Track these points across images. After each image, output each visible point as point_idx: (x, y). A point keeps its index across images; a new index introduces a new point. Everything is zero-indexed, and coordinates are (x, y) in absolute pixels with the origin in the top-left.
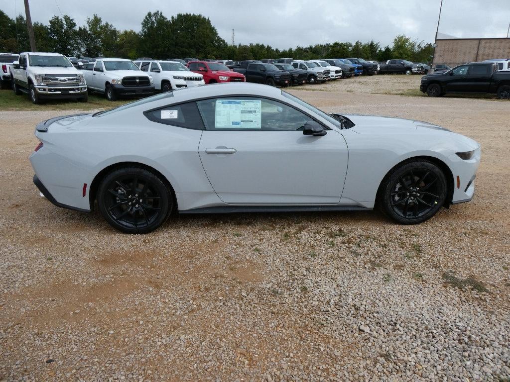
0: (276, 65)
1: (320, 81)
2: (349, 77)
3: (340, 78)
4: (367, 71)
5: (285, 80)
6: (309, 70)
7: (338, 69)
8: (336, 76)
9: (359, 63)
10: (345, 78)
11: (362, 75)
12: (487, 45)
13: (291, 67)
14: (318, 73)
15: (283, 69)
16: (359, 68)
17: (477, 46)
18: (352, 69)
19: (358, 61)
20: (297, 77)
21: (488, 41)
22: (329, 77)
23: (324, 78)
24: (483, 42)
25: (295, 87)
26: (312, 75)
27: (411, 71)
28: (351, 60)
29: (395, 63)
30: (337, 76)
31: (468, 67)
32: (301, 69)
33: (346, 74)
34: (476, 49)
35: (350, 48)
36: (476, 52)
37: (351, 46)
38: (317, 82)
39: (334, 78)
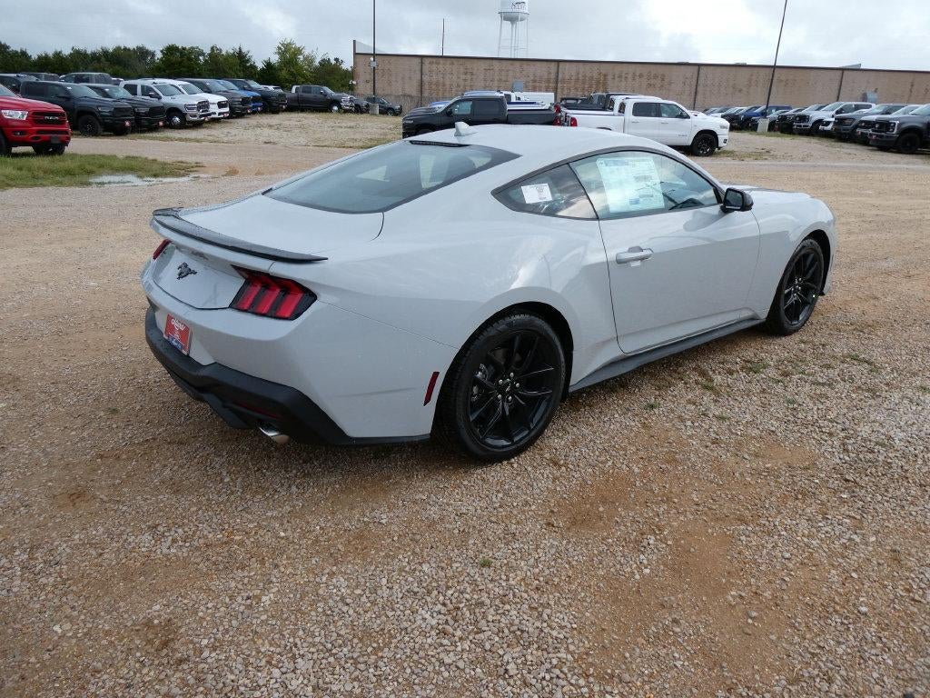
0: (91, 87)
1: (193, 122)
2: (240, 116)
3: (228, 118)
4: (269, 106)
5: (124, 120)
6: (166, 100)
7: (223, 99)
8: (220, 114)
9: (251, 89)
10: (236, 118)
11: (261, 112)
12: (434, 67)
13: (122, 92)
14: (189, 107)
15: (106, 95)
16: (255, 99)
17: (419, 67)
18: (245, 101)
19: (250, 87)
20: (146, 114)
21: (434, 60)
22: (210, 115)
23: (201, 116)
24: (427, 61)
25: (145, 135)
26: (174, 111)
27: (340, 107)
28: (234, 83)
29: (310, 92)
30: (223, 113)
31: (471, 103)
32: (148, 97)
33: (237, 111)
34: (418, 72)
35: (201, 58)
36: (418, 77)
37: (203, 54)
38: (186, 124)
39: (216, 116)
